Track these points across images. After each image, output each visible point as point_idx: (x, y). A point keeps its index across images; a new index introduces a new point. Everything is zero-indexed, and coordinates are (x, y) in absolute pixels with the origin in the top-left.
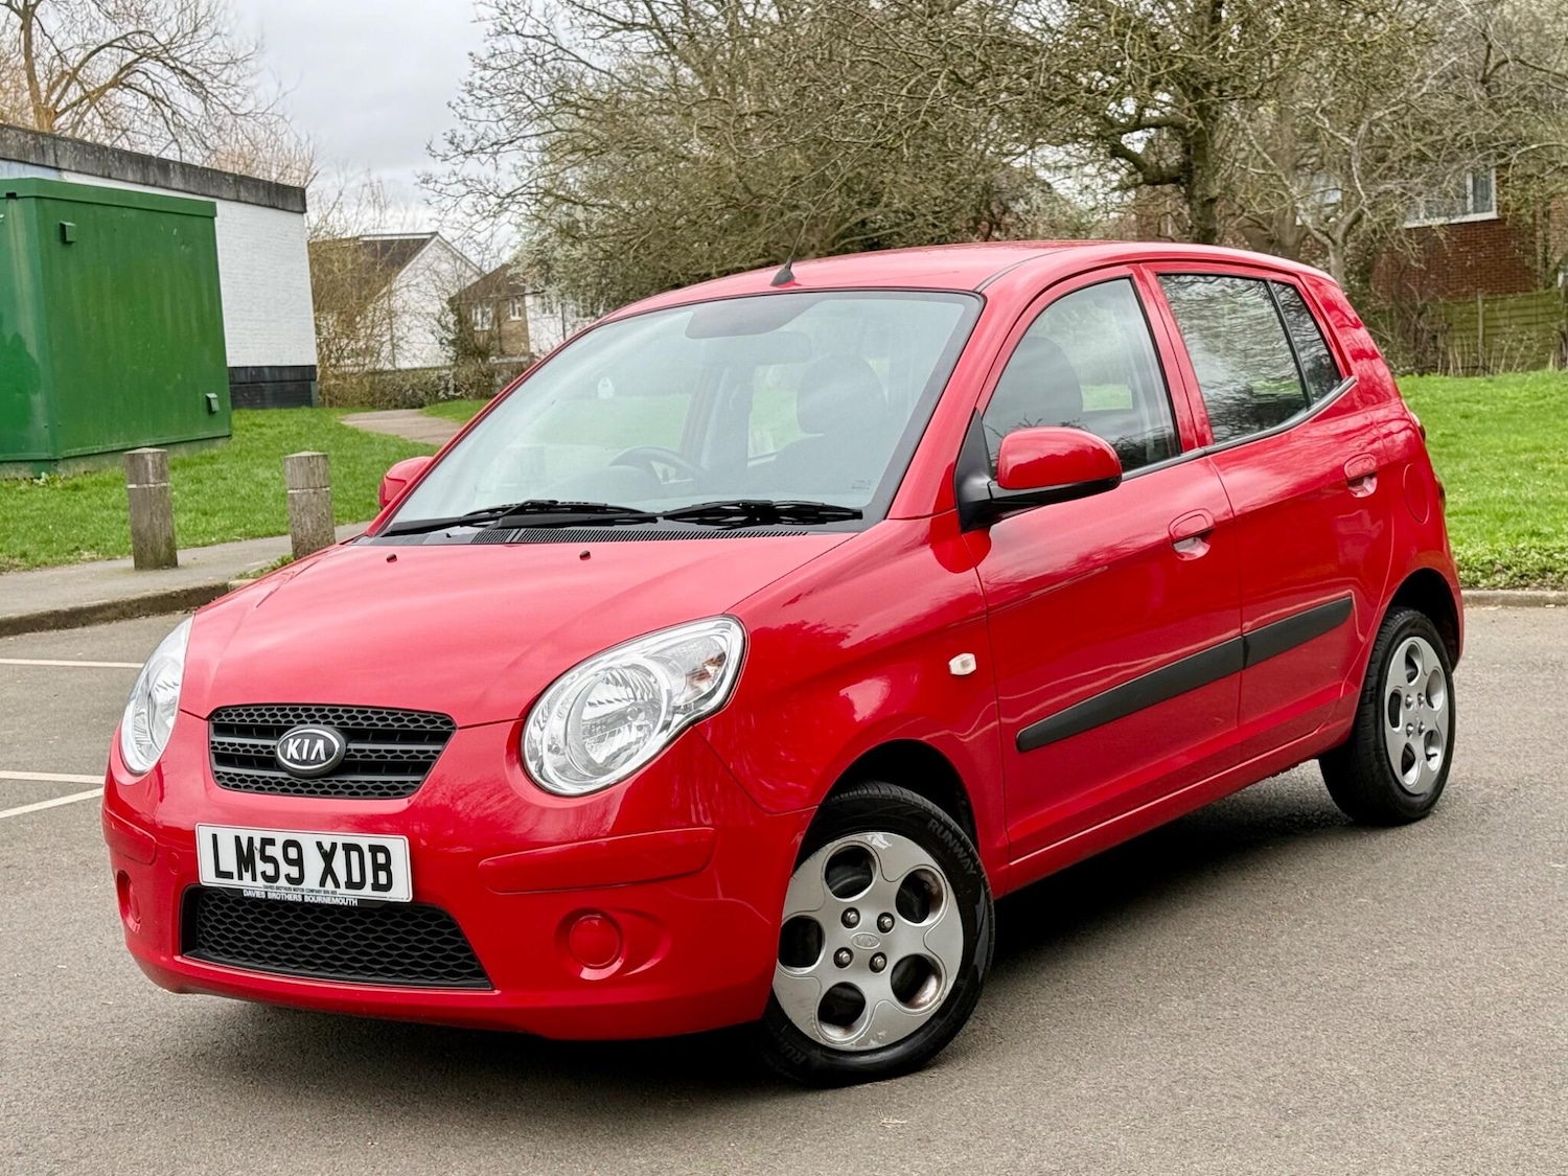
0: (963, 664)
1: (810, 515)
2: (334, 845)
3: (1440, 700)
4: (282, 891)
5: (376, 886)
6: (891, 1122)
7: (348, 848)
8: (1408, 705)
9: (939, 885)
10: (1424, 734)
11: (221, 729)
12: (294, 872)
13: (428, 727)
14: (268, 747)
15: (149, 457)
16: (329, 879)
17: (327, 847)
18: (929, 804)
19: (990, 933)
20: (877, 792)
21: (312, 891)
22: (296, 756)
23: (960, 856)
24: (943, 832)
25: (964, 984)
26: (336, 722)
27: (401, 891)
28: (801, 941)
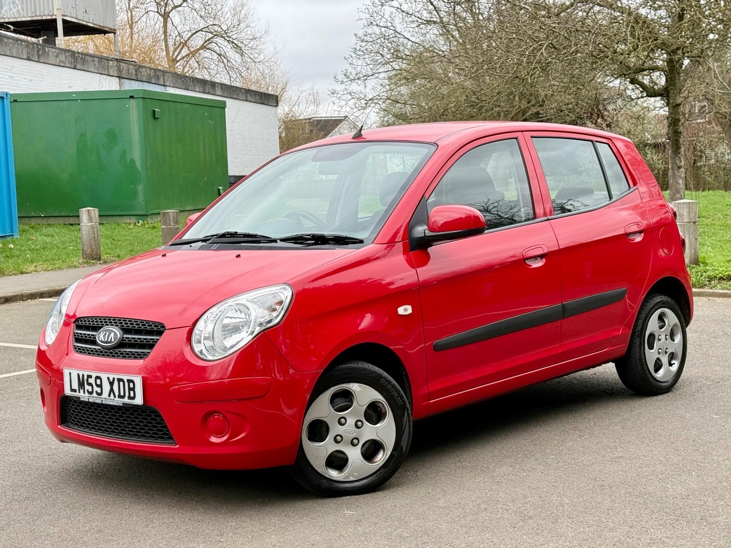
0: (405, 310)
1: (341, 241)
2: (114, 379)
3: (678, 338)
4: (94, 399)
5: (130, 398)
6: (348, 513)
7: (120, 380)
8: (659, 340)
9: (385, 409)
10: (668, 354)
11: (79, 327)
12: (99, 390)
13: (155, 328)
14: (93, 335)
15: (171, 214)
16: (112, 394)
17: (111, 380)
18: (381, 371)
19: (409, 432)
20: (356, 365)
21: (105, 399)
22: (103, 340)
23: (395, 396)
24: (388, 384)
25: (396, 454)
26: (120, 325)
27: (139, 400)
28: (319, 431)
